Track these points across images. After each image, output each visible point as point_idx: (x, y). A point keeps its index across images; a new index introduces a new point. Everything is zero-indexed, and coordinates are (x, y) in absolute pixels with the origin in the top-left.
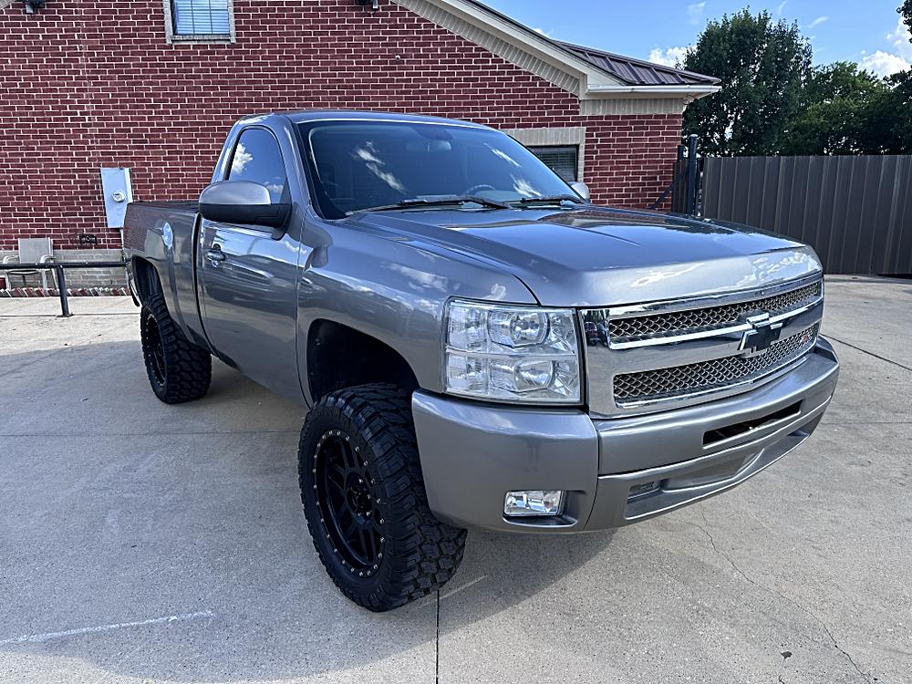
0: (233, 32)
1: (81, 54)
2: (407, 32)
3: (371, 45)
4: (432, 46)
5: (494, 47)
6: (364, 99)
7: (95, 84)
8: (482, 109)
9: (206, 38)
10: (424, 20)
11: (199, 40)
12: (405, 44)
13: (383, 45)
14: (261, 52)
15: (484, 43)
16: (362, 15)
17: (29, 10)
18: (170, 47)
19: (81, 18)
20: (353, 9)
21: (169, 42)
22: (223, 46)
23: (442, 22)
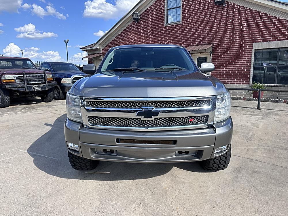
0: (181, 20)
1: (145, 32)
2: (235, 12)
3: (222, 18)
4: (244, 15)
5: (269, 12)
6: (218, 36)
7: (148, 39)
8: (262, 35)
9: (174, 23)
10: (241, 7)
11: (172, 24)
12: (234, 16)
13: (226, 17)
14: (188, 25)
15: (265, 11)
16: (220, 9)
17: (136, 22)
18: (165, 27)
19: (146, 22)
20: (217, 7)
21: (165, 26)
22: (178, 25)
23: (248, 6)
